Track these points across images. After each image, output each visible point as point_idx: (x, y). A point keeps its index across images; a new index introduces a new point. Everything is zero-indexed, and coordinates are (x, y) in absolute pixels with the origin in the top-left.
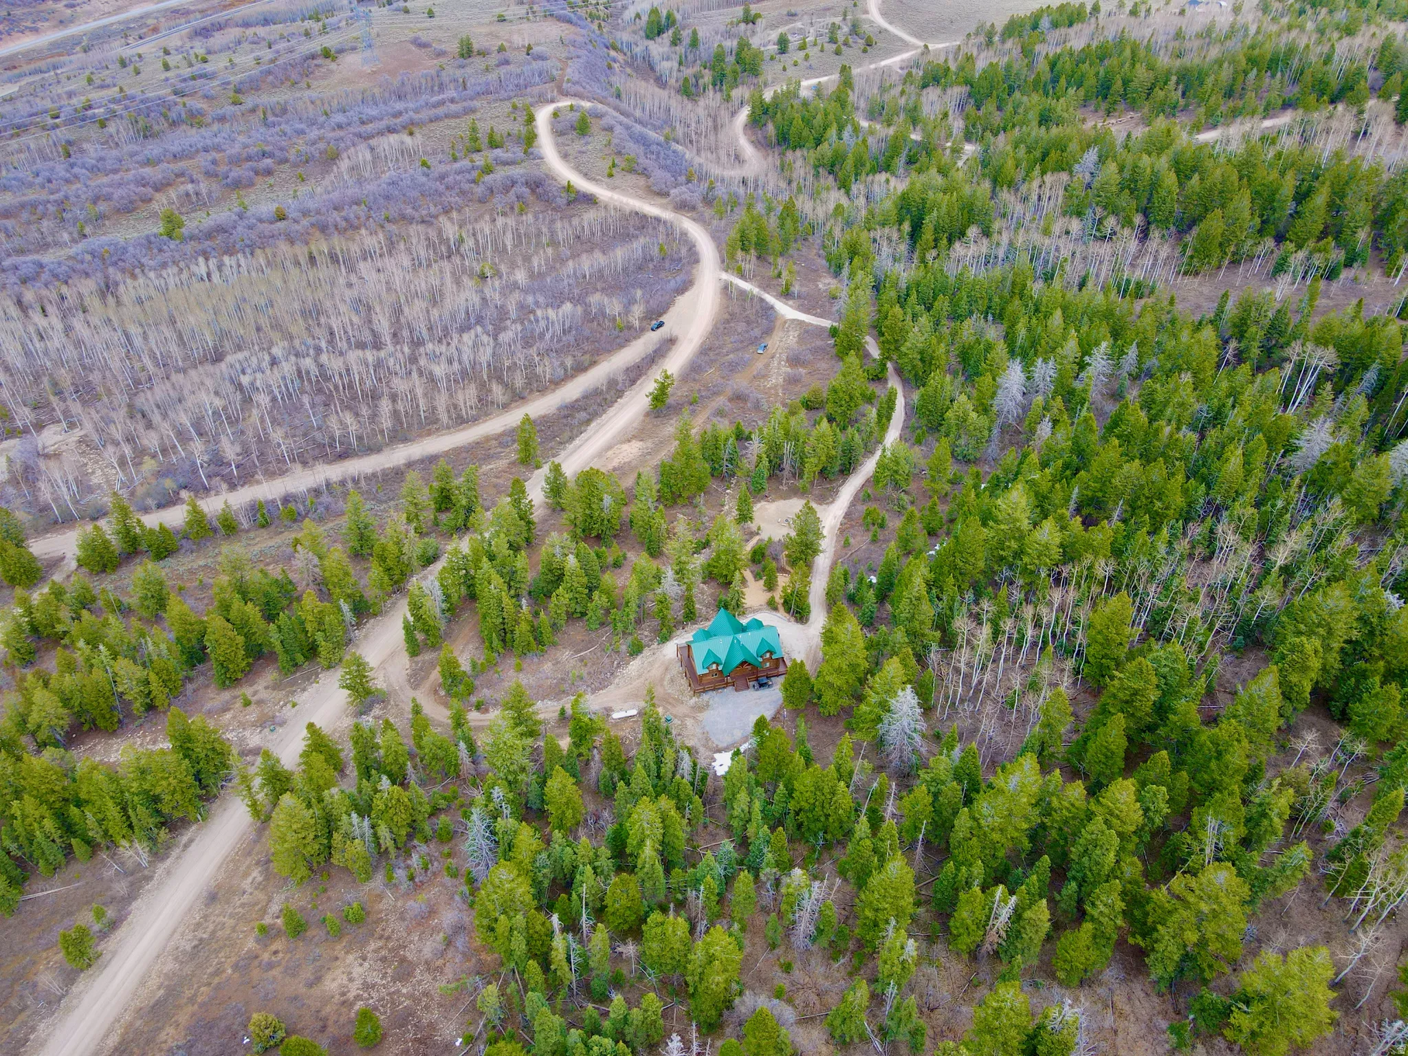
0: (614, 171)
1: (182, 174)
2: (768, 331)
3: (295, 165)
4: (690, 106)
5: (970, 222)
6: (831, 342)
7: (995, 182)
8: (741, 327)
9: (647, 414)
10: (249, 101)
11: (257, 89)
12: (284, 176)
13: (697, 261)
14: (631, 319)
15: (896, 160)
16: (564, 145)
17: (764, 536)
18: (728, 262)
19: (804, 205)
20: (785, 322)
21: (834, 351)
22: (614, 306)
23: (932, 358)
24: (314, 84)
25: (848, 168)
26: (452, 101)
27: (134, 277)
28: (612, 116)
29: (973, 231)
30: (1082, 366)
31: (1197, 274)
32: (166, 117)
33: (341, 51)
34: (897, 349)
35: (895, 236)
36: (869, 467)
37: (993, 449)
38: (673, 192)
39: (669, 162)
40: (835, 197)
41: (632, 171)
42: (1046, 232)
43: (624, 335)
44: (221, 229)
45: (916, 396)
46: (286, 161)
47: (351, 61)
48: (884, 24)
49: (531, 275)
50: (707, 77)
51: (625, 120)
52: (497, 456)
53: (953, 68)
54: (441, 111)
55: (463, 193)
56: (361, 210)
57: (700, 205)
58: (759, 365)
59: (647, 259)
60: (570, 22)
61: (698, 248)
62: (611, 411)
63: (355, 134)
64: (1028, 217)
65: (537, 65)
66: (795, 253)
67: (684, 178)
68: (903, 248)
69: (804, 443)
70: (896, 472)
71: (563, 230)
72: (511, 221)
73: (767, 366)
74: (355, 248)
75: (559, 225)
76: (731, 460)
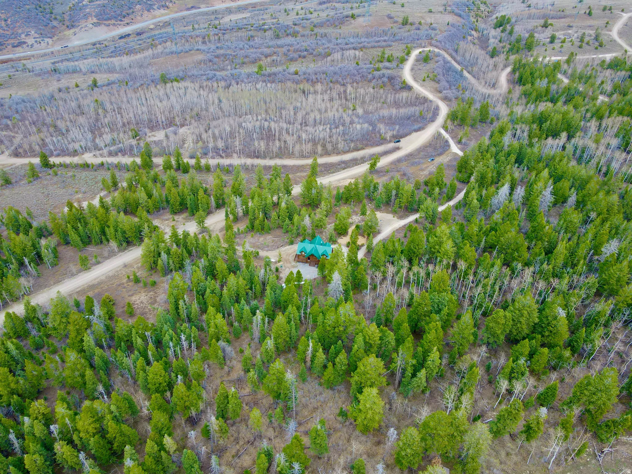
0: (426, 79)
1: (275, 53)
2: (440, 154)
3: (315, 56)
4: (489, 59)
5: (565, 130)
8: (430, 150)
9: (366, 172)
10: (316, 30)
11: (322, 26)
12: (309, 59)
13: (433, 121)
14: (387, 136)
16: (415, 65)
20: (450, 152)
24: (343, 27)
26: (385, 41)
27: (237, 84)
32: (285, 31)
33: (359, 16)
38: (445, 92)
41: (434, 80)
43: (383, 141)
44: (275, 74)
46: (312, 54)
47: (360, 20)
48: (616, 37)
49: (366, 112)
50: (507, 48)
54: (379, 44)
55: (363, 76)
56: (323, 76)
57: (453, 100)
58: (425, 166)
61: (438, 117)
63: (340, 48)
65: (429, 32)
66: (481, 128)
67: (455, 87)
71: (390, 98)
72: (373, 91)
73: (427, 167)
74: (313, 89)
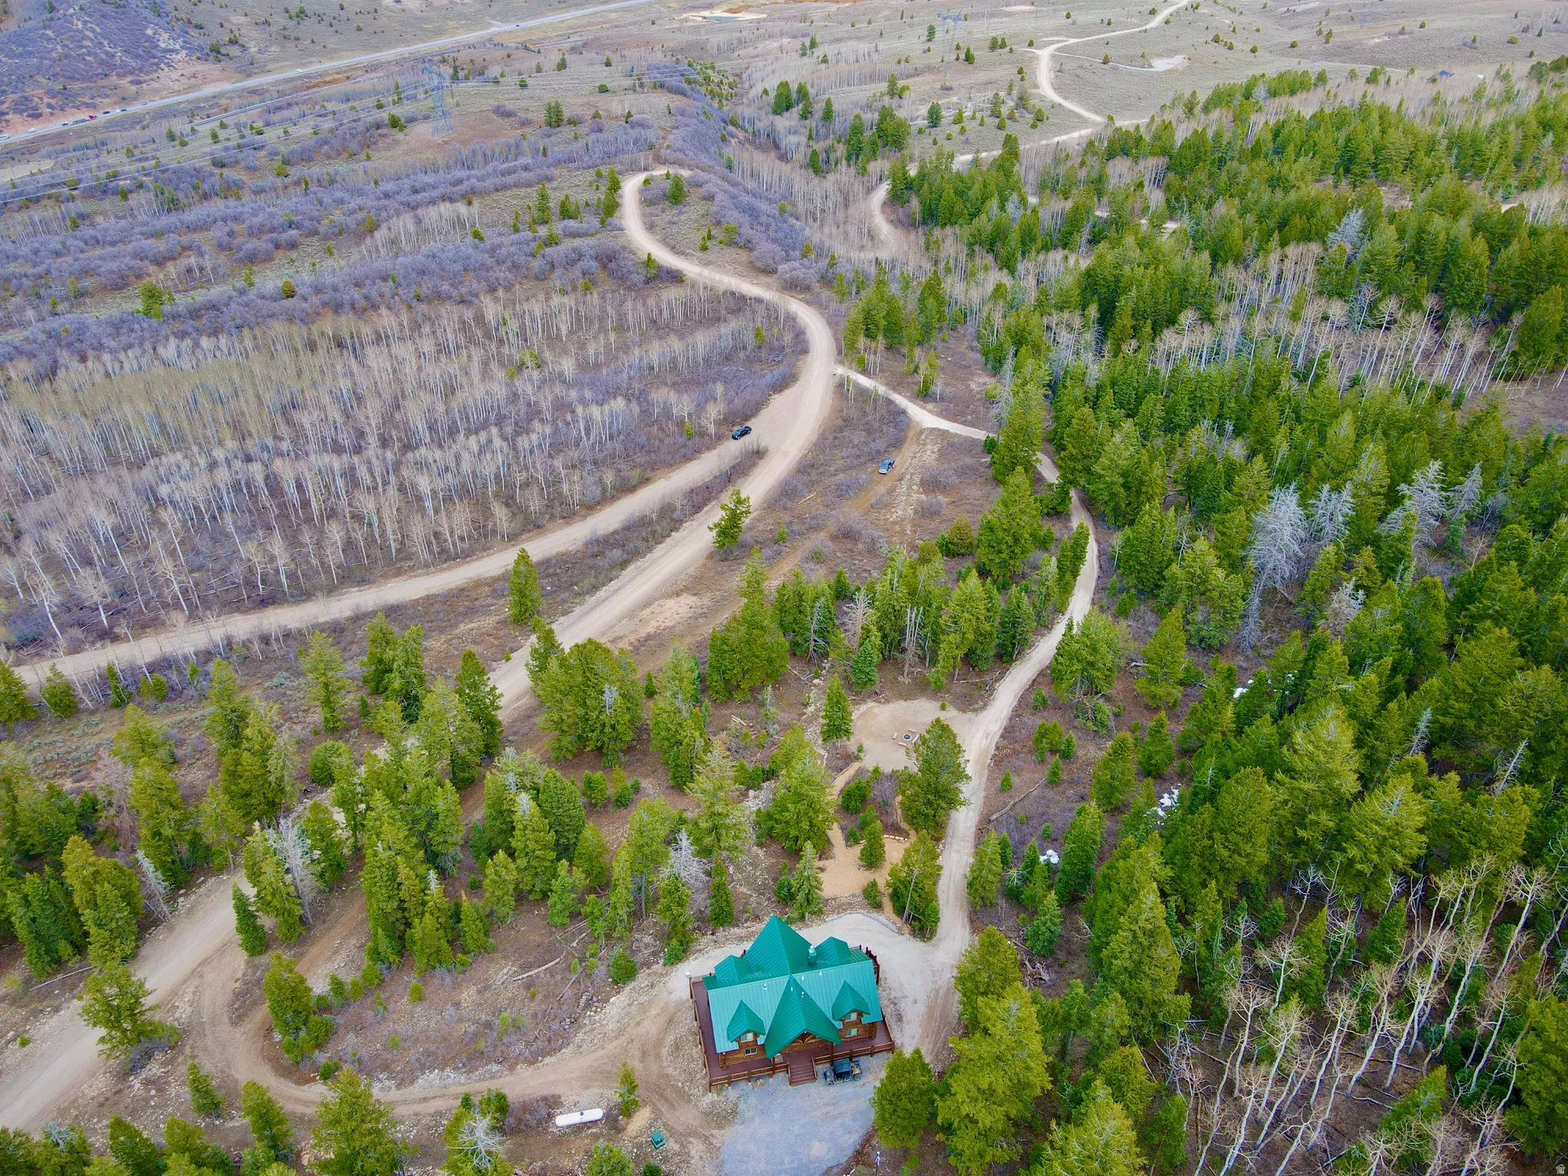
0: (709, 244)
1: (189, 248)
2: (897, 444)
3: (326, 238)
4: (816, 180)
5: (1182, 306)
6: (987, 459)
7: (1215, 258)
8: (859, 437)
9: (710, 556)
10: (296, 172)
11: (310, 160)
12: (309, 250)
13: (805, 351)
14: (704, 422)
15: (1076, 237)
16: (651, 214)
17: (868, 762)
18: (846, 351)
19: (954, 287)
20: (921, 432)
21: (991, 472)
22: (682, 405)
23: (1141, 482)
24: (375, 155)
25: (1013, 243)
26: (526, 168)
27: (83, 359)
28: (714, 183)
29: (1187, 317)
30: (1394, 499)
31: (1522, 379)
32: (196, 188)
33: (411, 120)
34: (1088, 471)
35: (1077, 323)
36: (1044, 650)
37: (1252, 630)
38: (782, 268)
39: (780, 235)
40: (996, 277)
41: (732, 244)
42: (1295, 316)
43: (695, 443)
44: (213, 307)
45: (1117, 540)
46: (315, 233)
47: (421, 130)
48: (1057, 99)
49: (583, 365)
50: (841, 150)
51: (731, 189)
52: (485, 610)
53: (1147, 138)
54: (509, 179)
55: (515, 267)
56: (387, 288)
57: (816, 287)
58: (881, 489)
59: (739, 346)
60: (683, 94)
61: (808, 335)
62: (660, 549)
63: (402, 203)
64: (1266, 300)
65: (633, 133)
66: (940, 345)
67: (797, 253)
68: (1089, 337)
69: (939, 609)
70: (1092, 664)
71: (634, 311)
72: (569, 301)
73: (891, 491)
74: (366, 330)
75: (629, 304)
76: (822, 632)
